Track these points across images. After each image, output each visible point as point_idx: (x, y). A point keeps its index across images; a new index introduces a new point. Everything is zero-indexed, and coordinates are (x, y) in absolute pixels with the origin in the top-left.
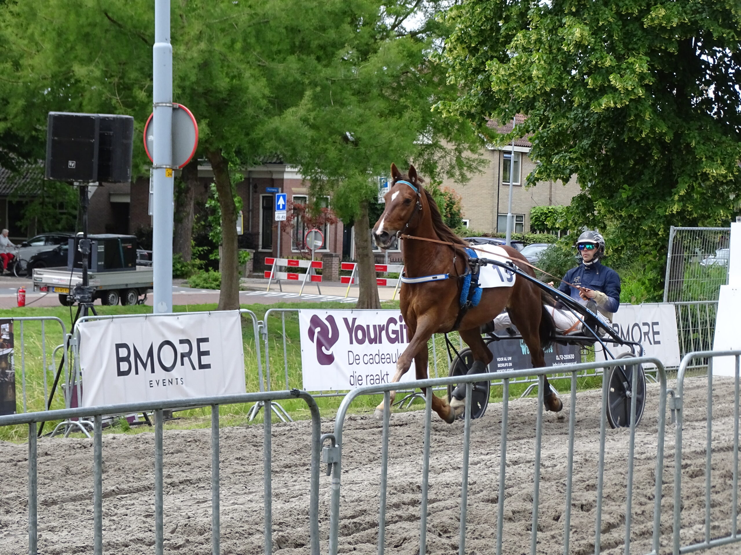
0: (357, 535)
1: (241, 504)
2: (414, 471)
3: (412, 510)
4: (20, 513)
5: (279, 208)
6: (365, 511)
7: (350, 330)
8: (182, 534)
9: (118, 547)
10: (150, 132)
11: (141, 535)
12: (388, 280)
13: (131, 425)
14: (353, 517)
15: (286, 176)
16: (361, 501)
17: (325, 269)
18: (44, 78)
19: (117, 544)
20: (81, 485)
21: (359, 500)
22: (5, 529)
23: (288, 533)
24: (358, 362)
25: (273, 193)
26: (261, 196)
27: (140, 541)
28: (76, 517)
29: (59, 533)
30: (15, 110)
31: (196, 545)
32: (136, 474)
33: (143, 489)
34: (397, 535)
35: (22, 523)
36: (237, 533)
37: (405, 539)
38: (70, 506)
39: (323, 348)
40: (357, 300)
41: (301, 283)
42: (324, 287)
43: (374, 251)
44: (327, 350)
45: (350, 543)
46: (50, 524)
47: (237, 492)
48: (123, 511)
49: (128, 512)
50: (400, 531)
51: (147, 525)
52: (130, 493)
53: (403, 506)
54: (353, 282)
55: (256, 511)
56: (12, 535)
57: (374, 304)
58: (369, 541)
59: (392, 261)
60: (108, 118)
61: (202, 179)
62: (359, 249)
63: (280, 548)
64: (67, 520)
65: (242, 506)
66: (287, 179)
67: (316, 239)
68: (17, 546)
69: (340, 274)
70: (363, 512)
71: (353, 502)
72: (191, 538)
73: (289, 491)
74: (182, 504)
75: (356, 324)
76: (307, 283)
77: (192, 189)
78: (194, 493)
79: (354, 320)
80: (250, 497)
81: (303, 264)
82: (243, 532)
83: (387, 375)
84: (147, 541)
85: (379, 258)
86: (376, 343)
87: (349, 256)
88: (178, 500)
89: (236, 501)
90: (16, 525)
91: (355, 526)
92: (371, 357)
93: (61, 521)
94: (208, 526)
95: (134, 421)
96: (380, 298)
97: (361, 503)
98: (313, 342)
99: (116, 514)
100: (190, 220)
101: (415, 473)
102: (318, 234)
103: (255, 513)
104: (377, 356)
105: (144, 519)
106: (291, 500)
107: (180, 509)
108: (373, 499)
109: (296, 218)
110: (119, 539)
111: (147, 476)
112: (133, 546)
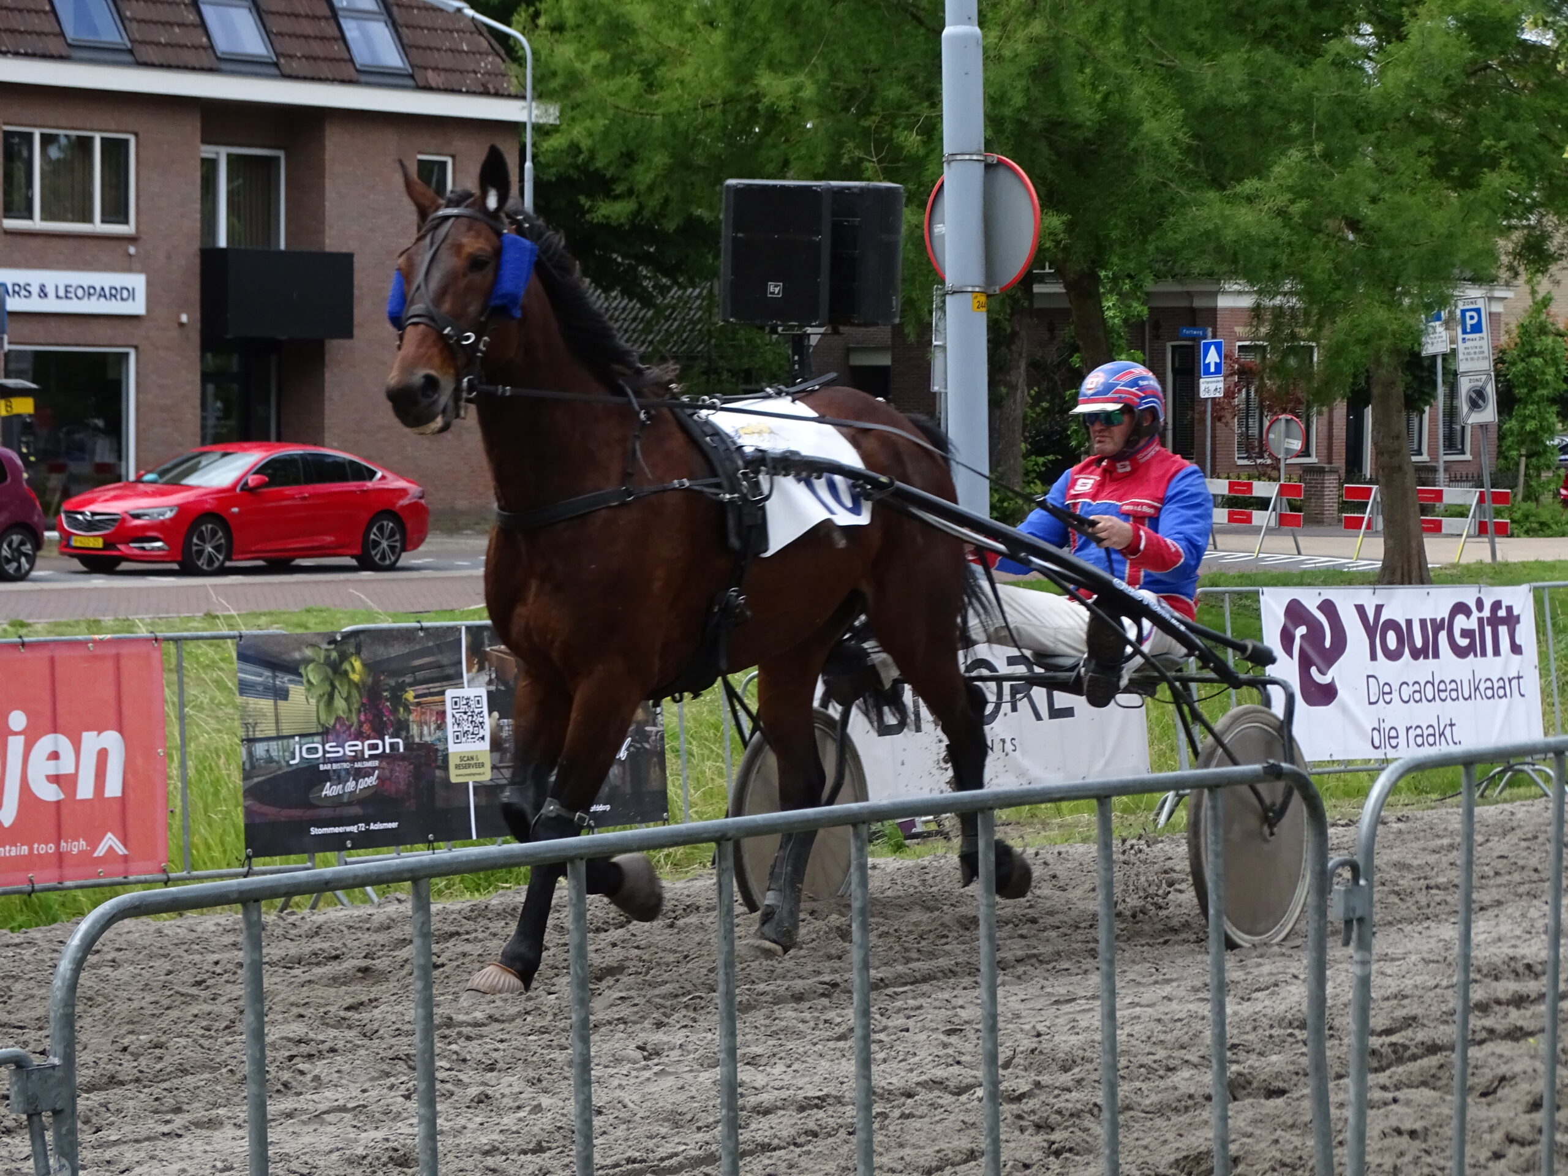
0: (1400, 1071)
1: (1148, 1006)
2: (1518, 932)
3: (1516, 1017)
4: (685, 1026)
5: (1207, 372)
6: (1414, 1018)
7: (1370, 631)
8: (1026, 1070)
9: (892, 1098)
10: (937, 216)
11: (940, 1073)
12: (1446, 521)
13: (907, 838)
14: (1388, 1032)
15: (1223, 302)
16: (1405, 997)
17: (1308, 498)
18: (707, 106)
19: (890, 1092)
20: (810, 968)
21: (1401, 996)
22: (656, 1061)
23: (1251, 1067)
24: (1387, 698)
25: (1194, 338)
26: (1169, 345)
27: (938, 1084)
28: (800, 1035)
29: (768, 1069)
30: (649, 177)
31: (1056, 1092)
32: (923, 943)
33: (940, 975)
34: (1486, 1070)
35: (690, 1047)
36: (1141, 1066)
37: (1503, 1079)
38: (788, 1014)
39: (1314, 670)
40: (1379, 564)
41: (1257, 530)
42: (1308, 539)
43: (1414, 459)
44: (1323, 673)
45: (1384, 1088)
46: (747, 1050)
47: (1139, 979)
48: (900, 1021)
49: (911, 1023)
50: (1492, 1061)
51: (950, 1051)
52: (912, 983)
53: (1497, 1008)
54: (1368, 527)
55: (1180, 1020)
56: (670, 1074)
57: (1415, 573)
58: (1424, 1084)
59: (1454, 480)
60: (848, 188)
61: (1042, 313)
62: (1382, 454)
63: (1235, 1099)
64: (783, 1042)
65: (1150, 1010)
66: (1225, 309)
67: (1288, 435)
68: (681, 1097)
69: (1341, 510)
70: (1410, 1021)
71: (1387, 999)
72: (1045, 1079)
73: (1250, 977)
74: (1022, 1006)
75: (1383, 618)
76: (1270, 531)
77: (1023, 333)
78: (1046, 983)
79: (1379, 608)
80: (1167, 990)
81: (1262, 489)
82: (1155, 1066)
83: (1452, 725)
84: (952, 1084)
85: (1426, 473)
86: (1426, 657)
87: (1360, 470)
88: (1014, 998)
89: (1137, 1000)
90: (677, 1052)
91: (1395, 1052)
92: (1417, 687)
93: (771, 1042)
94: (1080, 1052)
95: (914, 830)
96: (1429, 559)
97: (1406, 1002)
98: (1291, 656)
99: (885, 1029)
100: (1019, 401)
101: (1519, 937)
102: (1293, 425)
103: (1179, 1024)
104: (1429, 686)
105: (945, 1038)
106: (1254, 995)
107: (1018, 1016)
108: (1432, 994)
109: (1244, 391)
110: (894, 1080)
111: (947, 947)
112: (923, 1095)
